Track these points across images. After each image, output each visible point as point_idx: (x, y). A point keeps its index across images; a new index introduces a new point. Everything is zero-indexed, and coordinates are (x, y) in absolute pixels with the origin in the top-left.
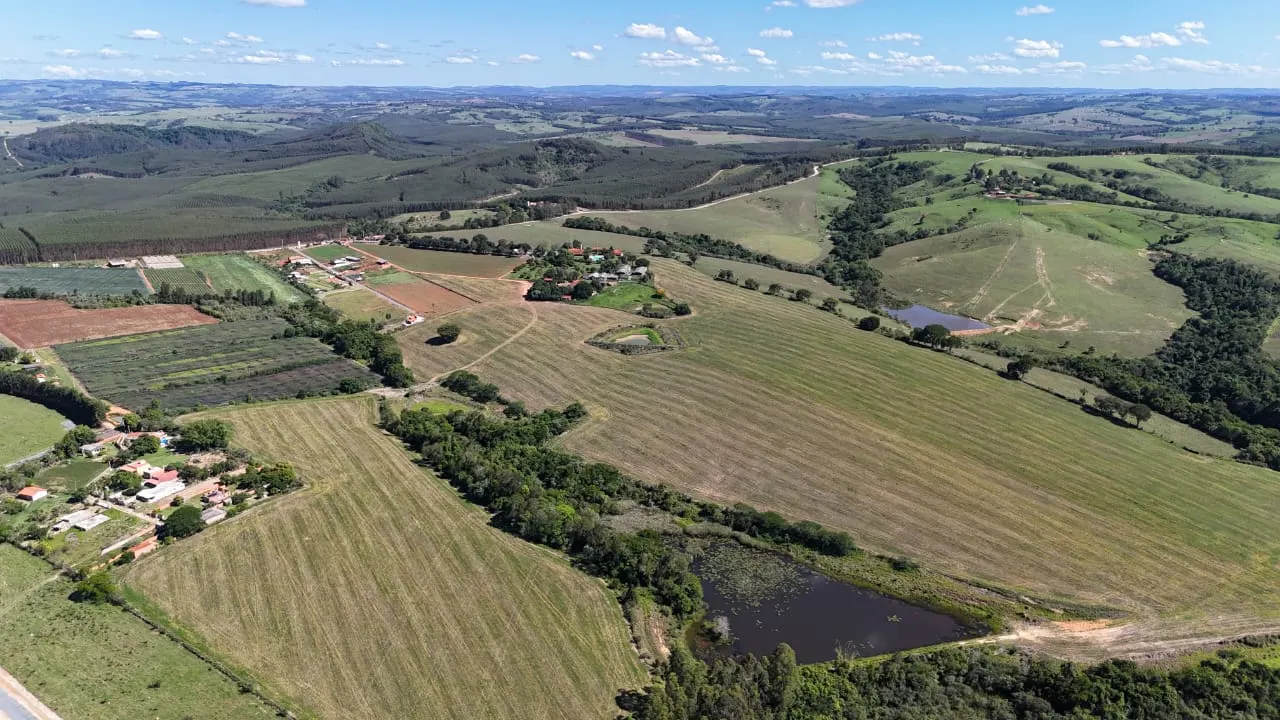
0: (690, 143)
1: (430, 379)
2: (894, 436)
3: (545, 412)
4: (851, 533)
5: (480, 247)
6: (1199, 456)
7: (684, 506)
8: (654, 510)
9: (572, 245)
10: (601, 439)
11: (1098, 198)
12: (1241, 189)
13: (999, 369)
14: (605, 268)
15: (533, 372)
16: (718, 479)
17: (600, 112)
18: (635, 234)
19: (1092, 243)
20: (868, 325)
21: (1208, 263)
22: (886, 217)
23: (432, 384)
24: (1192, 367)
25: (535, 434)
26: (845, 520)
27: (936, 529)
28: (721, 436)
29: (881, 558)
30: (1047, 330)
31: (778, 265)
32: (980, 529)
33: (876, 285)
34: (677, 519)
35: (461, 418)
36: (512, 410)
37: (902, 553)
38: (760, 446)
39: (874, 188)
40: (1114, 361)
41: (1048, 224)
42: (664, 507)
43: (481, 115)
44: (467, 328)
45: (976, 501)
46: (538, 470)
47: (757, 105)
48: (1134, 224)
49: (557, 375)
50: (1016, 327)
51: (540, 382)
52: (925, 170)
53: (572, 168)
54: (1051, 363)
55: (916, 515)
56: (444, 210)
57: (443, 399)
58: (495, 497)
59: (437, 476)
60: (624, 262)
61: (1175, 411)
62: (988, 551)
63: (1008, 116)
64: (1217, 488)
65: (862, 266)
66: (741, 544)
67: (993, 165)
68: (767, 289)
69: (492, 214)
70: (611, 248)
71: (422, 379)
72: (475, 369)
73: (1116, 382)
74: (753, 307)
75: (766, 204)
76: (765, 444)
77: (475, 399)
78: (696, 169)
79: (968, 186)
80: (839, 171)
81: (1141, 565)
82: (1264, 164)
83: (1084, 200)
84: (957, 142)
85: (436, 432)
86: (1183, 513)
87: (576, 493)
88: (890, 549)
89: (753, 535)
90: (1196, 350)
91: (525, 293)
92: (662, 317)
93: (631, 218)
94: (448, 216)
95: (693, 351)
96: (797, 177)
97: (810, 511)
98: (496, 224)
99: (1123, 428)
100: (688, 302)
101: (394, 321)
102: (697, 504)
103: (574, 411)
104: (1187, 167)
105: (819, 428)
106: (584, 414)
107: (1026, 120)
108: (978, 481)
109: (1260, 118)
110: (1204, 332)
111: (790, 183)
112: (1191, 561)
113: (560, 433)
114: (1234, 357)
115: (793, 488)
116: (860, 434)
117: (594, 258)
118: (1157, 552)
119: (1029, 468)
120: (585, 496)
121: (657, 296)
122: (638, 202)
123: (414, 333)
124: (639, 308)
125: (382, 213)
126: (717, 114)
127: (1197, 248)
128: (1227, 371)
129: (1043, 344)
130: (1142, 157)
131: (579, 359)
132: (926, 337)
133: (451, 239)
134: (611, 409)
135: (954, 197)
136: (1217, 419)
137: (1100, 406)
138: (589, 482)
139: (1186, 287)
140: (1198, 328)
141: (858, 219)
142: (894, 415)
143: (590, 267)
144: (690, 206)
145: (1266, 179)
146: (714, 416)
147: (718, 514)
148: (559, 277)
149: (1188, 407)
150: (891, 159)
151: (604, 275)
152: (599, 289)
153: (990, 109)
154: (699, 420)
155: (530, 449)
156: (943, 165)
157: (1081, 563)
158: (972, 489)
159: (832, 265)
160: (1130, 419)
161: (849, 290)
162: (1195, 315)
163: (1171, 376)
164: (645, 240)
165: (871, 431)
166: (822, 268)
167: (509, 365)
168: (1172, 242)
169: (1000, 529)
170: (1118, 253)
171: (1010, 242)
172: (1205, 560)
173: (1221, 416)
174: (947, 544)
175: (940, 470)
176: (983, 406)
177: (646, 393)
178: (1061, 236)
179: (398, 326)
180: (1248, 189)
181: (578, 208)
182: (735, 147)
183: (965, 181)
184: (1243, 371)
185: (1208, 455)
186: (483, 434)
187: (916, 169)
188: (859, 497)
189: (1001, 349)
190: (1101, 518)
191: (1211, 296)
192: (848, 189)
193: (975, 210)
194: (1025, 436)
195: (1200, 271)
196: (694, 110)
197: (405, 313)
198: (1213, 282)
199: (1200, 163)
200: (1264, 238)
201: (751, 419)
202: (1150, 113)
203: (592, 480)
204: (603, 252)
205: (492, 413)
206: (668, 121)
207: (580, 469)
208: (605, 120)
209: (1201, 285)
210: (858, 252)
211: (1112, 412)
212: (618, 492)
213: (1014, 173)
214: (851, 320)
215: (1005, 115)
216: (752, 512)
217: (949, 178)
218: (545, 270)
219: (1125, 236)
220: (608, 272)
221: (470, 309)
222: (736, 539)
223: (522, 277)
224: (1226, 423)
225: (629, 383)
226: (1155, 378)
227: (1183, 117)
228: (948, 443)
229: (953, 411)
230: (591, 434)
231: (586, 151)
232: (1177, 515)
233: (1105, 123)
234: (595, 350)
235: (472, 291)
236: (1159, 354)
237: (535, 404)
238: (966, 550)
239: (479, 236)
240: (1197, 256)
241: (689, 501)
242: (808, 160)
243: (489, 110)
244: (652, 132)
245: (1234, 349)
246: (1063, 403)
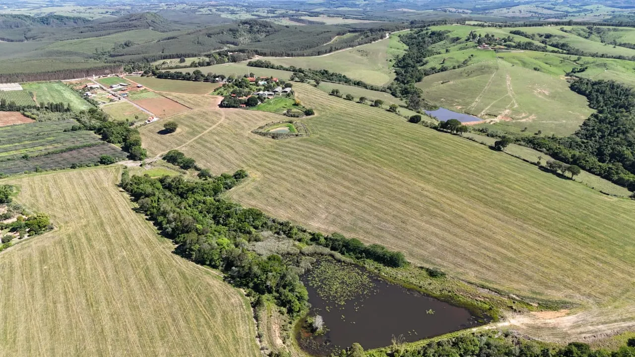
0: (323, 23)
1: (156, 155)
2: (429, 187)
3: (222, 175)
4: (404, 252)
5: (197, 77)
6: (609, 196)
7: (301, 235)
8: (283, 238)
9: (249, 76)
10: (255, 192)
11: (537, 49)
12: (611, 43)
13: (490, 145)
14: (267, 88)
15: (218, 150)
16: (324, 216)
17: (277, 8)
18: (287, 70)
19: (536, 73)
20: (414, 120)
21: (600, 83)
22: (425, 60)
23: (158, 158)
24: (596, 141)
25: (214, 190)
26: (400, 243)
27: (455, 248)
28: (327, 189)
29: (422, 268)
30: (514, 121)
31: (365, 86)
32: (483, 248)
33: (419, 97)
34: (297, 243)
35: (169, 180)
36: (203, 174)
37: (435, 265)
38: (349, 195)
39: (418, 44)
40: (553, 138)
41: (511, 63)
42: (289, 235)
43: (214, 10)
44: (182, 124)
45: (479, 229)
46: (213, 213)
47: (359, 5)
48: (558, 63)
49: (233, 152)
50: (497, 120)
51: (222, 157)
52: (446, 35)
53: (258, 35)
54: (518, 141)
55: (443, 239)
56: (182, 57)
57: (163, 168)
58: (178, 234)
59: (147, 219)
60: (278, 85)
61: (592, 168)
62: (489, 263)
63: (486, 10)
64: (623, 217)
65: (411, 86)
66: (335, 259)
67: (482, 32)
68: (358, 100)
69: (207, 60)
70: (272, 78)
71: (151, 155)
72: (184, 149)
73: (556, 151)
74: (350, 110)
75: (360, 53)
76: (352, 193)
77: (182, 167)
78: (324, 35)
79: (469, 43)
80: (399, 36)
81: (584, 271)
82: (622, 30)
83: (530, 50)
84: (462, 21)
85: (149, 190)
86: (605, 234)
87: (235, 228)
88: (427, 262)
89: (343, 254)
90: (598, 131)
91: (219, 103)
92: (298, 117)
93: (286, 61)
94: (184, 61)
95: (314, 137)
96: (378, 39)
97: (378, 237)
98: (209, 64)
99: (564, 180)
100: (313, 108)
101: (141, 120)
102: (310, 233)
103: (240, 174)
104: (582, 32)
105: (384, 183)
106: (246, 176)
107: (496, 11)
108: (480, 215)
109: (613, 9)
110: (601, 121)
111: (373, 42)
112: (614, 267)
113: (230, 188)
114: (621, 135)
115: (368, 222)
116: (409, 187)
117: (261, 83)
118: (593, 261)
119: (510, 207)
120: (241, 230)
121: (296, 105)
122: (290, 53)
123: (152, 127)
124: (285, 112)
125: (149, 60)
126: (338, 9)
127: (592, 74)
128: (618, 144)
129: (512, 129)
130: (559, 27)
131: (247, 142)
132: (449, 126)
133: (181, 73)
134: (263, 173)
135: (461, 49)
136: (617, 173)
137: (550, 167)
138: (243, 220)
139: (589, 96)
140: (597, 119)
141: (410, 62)
142: (430, 174)
143: (258, 88)
144: (319, 55)
145: (623, 38)
146: (323, 177)
147: (322, 240)
148: (240, 94)
149: (600, 166)
150: (427, 29)
151: (266, 93)
152: (262, 101)
153: (477, 6)
154: (314, 180)
155: (209, 199)
156: (455, 32)
157: (546, 270)
158: (478, 221)
159: (395, 86)
160: (568, 174)
161: (404, 100)
162: (595, 111)
163: (585, 147)
164: (292, 73)
165: (415, 184)
166: (389, 88)
167: (203, 146)
168: (578, 72)
169: (495, 247)
170: (550, 78)
171: (492, 73)
172: (622, 266)
173: (619, 172)
174: (462, 258)
175: (457, 209)
176: (482, 168)
177: (284, 162)
178: (520, 70)
179: (142, 123)
180: (615, 43)
181: (256, 56)
182: (345, 25)
183: (466, 40)
184: (626, 144)
185: (615, 196)
186: (181, 190)
187: (440, 35)
188: (408, 227)
189: (489, 132)
190: (556, 239)
191: (602, 101)
192: (405, 45)
193: (472, 55)
194: (507, 186)
195: (596, 87)
196: (326, 7)
197: (148, 115)
198: (603, 93)
199: (589, 31)
200: (628, 69)
201: (345, 178)
202: (557, 8)
203: (245, 218)
204: (266, 80)
205: (190, 177)
206: (312, 13)
207: (239, 212)
208: (278, 12)
209: (596, 95)
210: (409, 79)
211: (556, 170)
212: (262, 226)
213: (493, 36)
214: (405, 117)
215: (485, 9)
216: (343, 239)
217: (458, 39)
218: (231, 90)
219: (553, 69)
220: (268, 91)
221: (186, 112)
222: (332, 256)
223: (218, 94)
224: (622, 175)
225: (276, 157)
226: (577, 148)
227: (574, 10)
228: (462, 191)
229: (464, 171)
230: (249, 189)
231: (265, 26)
232: (603, 236)
233: (535, 13)
234: (257, 136)
235: (189, 102)
236: (577, 134)
237: (216, 170)
238: (474, 262)
239: (197, 71)
240: (593, 79)
241: (305, 231)
242: (383, 30)
243: (218, 7)
244: (303, 18)
245: (620, 131)
246: (527, 164)
